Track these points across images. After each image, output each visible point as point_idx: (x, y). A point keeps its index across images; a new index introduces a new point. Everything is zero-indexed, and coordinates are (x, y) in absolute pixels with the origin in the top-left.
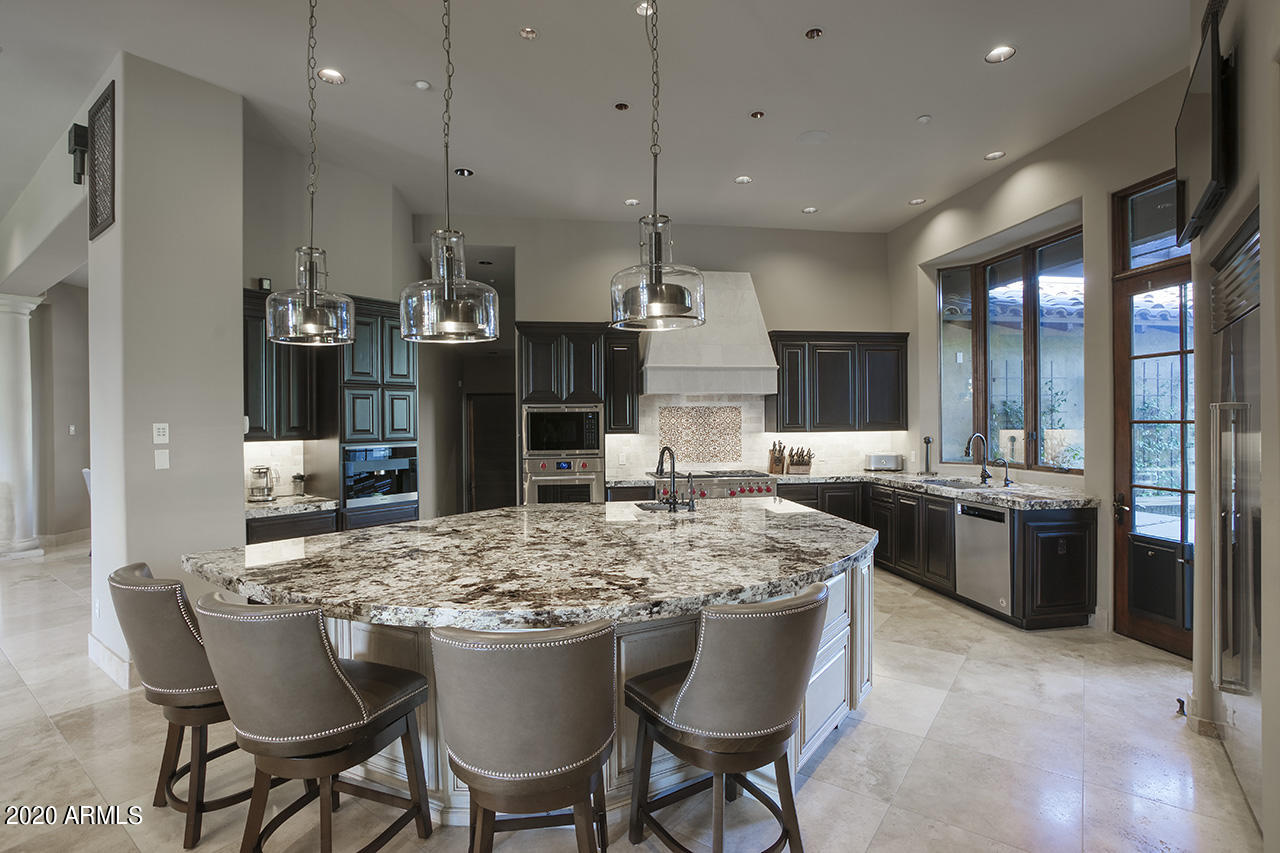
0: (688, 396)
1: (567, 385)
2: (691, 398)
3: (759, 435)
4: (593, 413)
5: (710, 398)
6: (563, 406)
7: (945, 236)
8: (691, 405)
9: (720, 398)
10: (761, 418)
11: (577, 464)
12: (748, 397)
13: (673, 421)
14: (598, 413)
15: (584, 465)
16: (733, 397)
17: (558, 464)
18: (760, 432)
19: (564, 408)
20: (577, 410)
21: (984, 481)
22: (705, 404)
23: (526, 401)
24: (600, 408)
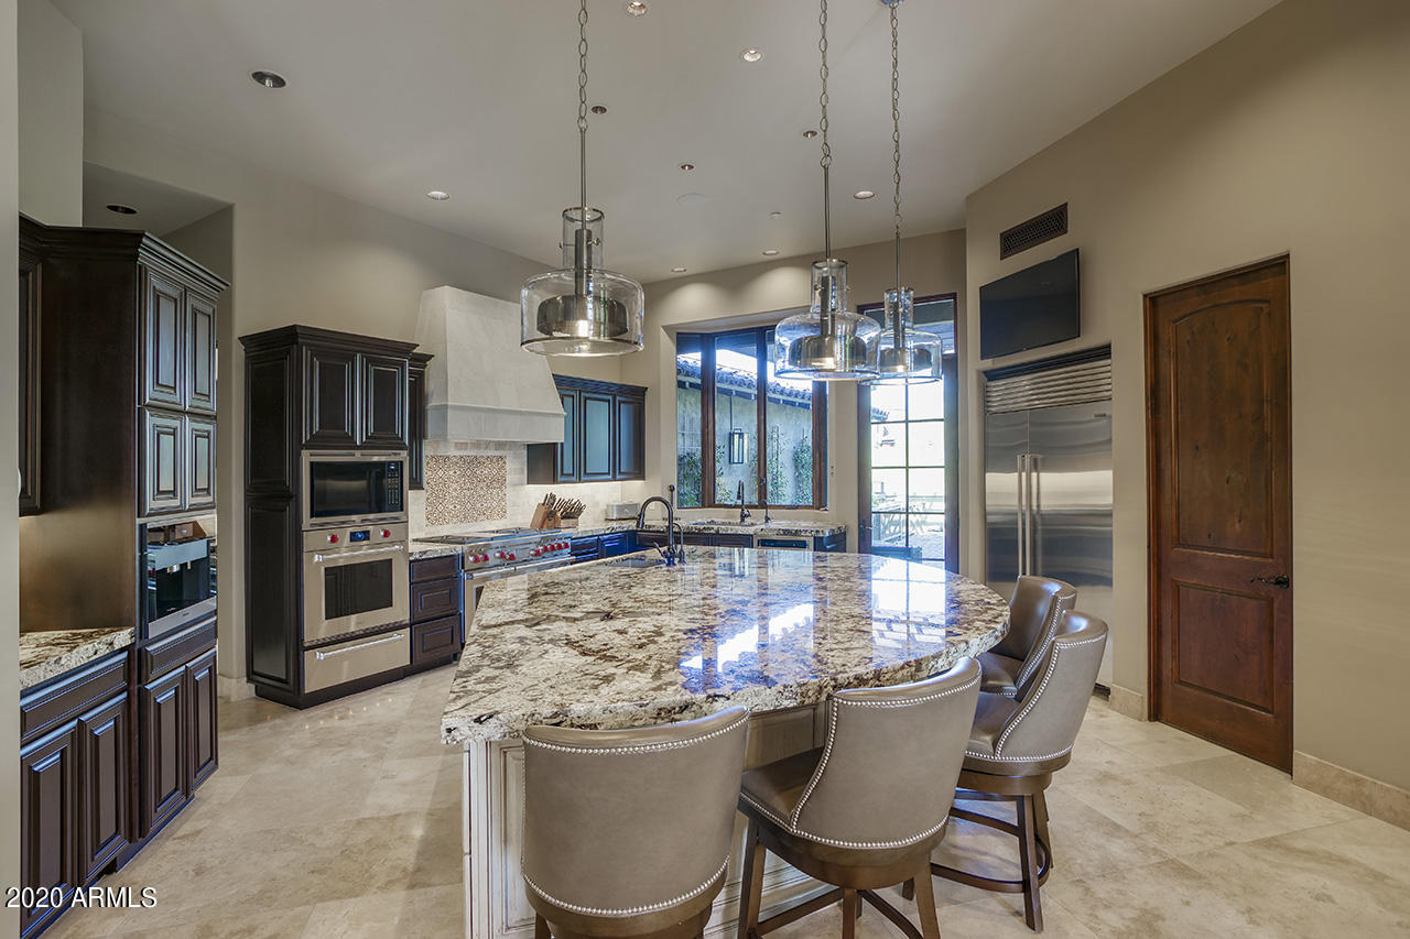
0: (456, 443)
1: (360, 423)
2: (460, 446)
3: (522, 487)
4: (396, 463)
5: (477, 445)
6: (358, 453)
7: (694, 305)
8: (458, 453)
9: (488, 445)
10: (523, 470)
11: (377, 533)
12: (512, 445)
13: (441, 473)
14: (402, 462)
15: (387, 534)
16: (500, 445)
17: (353, 534)
18: (522, 484)
19: (358, 456)
20: (375, 459)
21: (743, 520)
22: (473, 453)
23: (308, 447)
24: (404, 454)
